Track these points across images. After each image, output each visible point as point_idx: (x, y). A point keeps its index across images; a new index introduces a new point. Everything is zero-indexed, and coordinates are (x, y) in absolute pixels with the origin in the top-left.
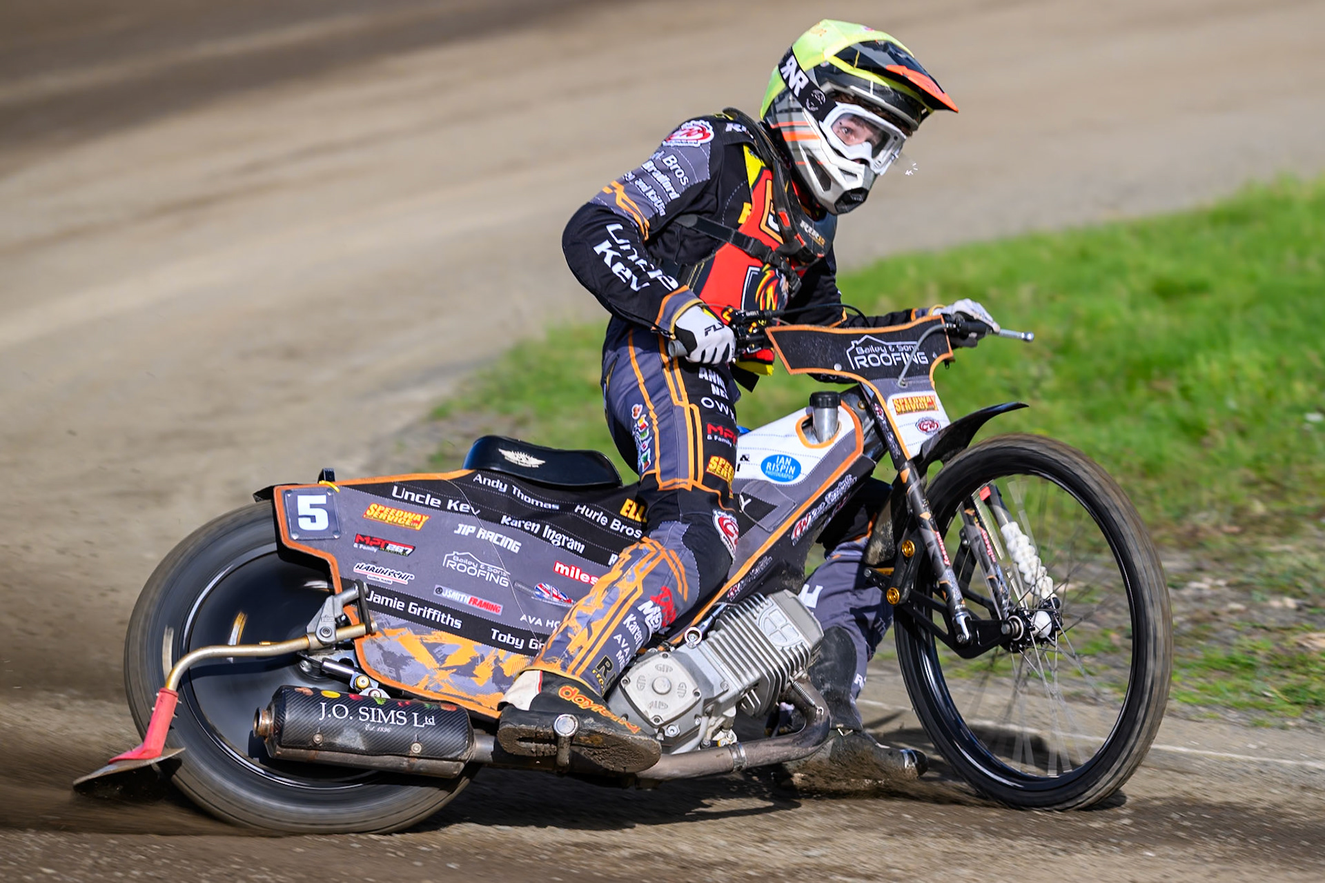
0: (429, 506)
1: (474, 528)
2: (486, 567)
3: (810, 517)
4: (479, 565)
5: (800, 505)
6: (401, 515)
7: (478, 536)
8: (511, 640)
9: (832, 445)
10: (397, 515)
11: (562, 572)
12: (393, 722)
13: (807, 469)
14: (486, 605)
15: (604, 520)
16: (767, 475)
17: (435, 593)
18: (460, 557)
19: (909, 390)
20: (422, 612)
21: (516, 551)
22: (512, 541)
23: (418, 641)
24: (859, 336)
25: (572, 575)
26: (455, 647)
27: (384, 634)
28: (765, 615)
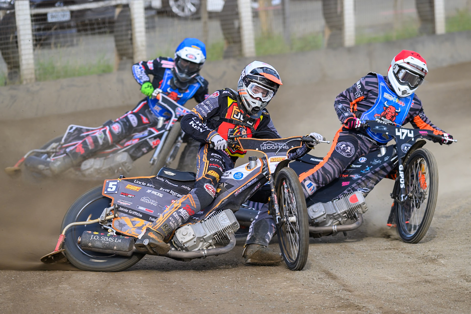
0: (142, 185)
1: (151, 191)
2: (152, 201)
3: (241, 189)
4: (150, 200)
5: (240, 186)
6: (135, 187)
7: (152, 193)
9: (253, 170)
12: (110, 241)
13: (244, 176)
14: (150, 211)
16: (234, 178)
17: (137, 208)
18: (145, 198)
19: (278, 156)
20: (132, 213)
21: (161, 197)
22: (161, 194)
23: (130, 220)
26: (139, 222)
27: (121, 218)
28: (221, 215)
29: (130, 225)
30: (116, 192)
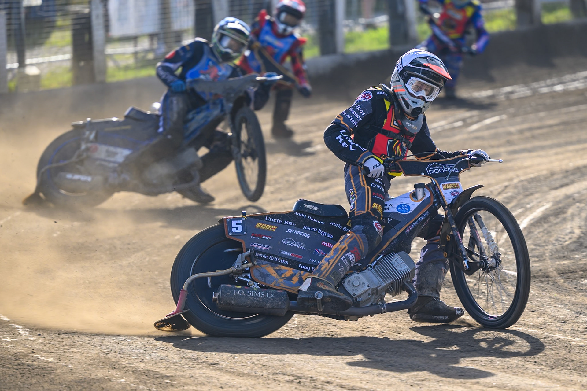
0: (278, 223)
1: (293, 230)
2: (297, 243)
3: (412, 226)
4: (295, 242)
5: (409, 221)
6: (268, 226)
7: (295, 233)
8: (306, 268)
9: (422, 201)
10: (266, 226)
11: (325, 245)
12: (259, 296)
13: (412, 209)
14: (297, 256)
15: (340, 227)
16: (398, 211)
17: (279, 252)
18: (288, 240)
19: (449, 181)
20: (274, 259)
21: (308, 237)
22: (307, 234)
23: (273, 269)
24: (431, 163)
25: (328, 246)
26: (286, 271)
27: (261, 267)
28: (395, 260)
29: (275, 275)
30: (245, 233)
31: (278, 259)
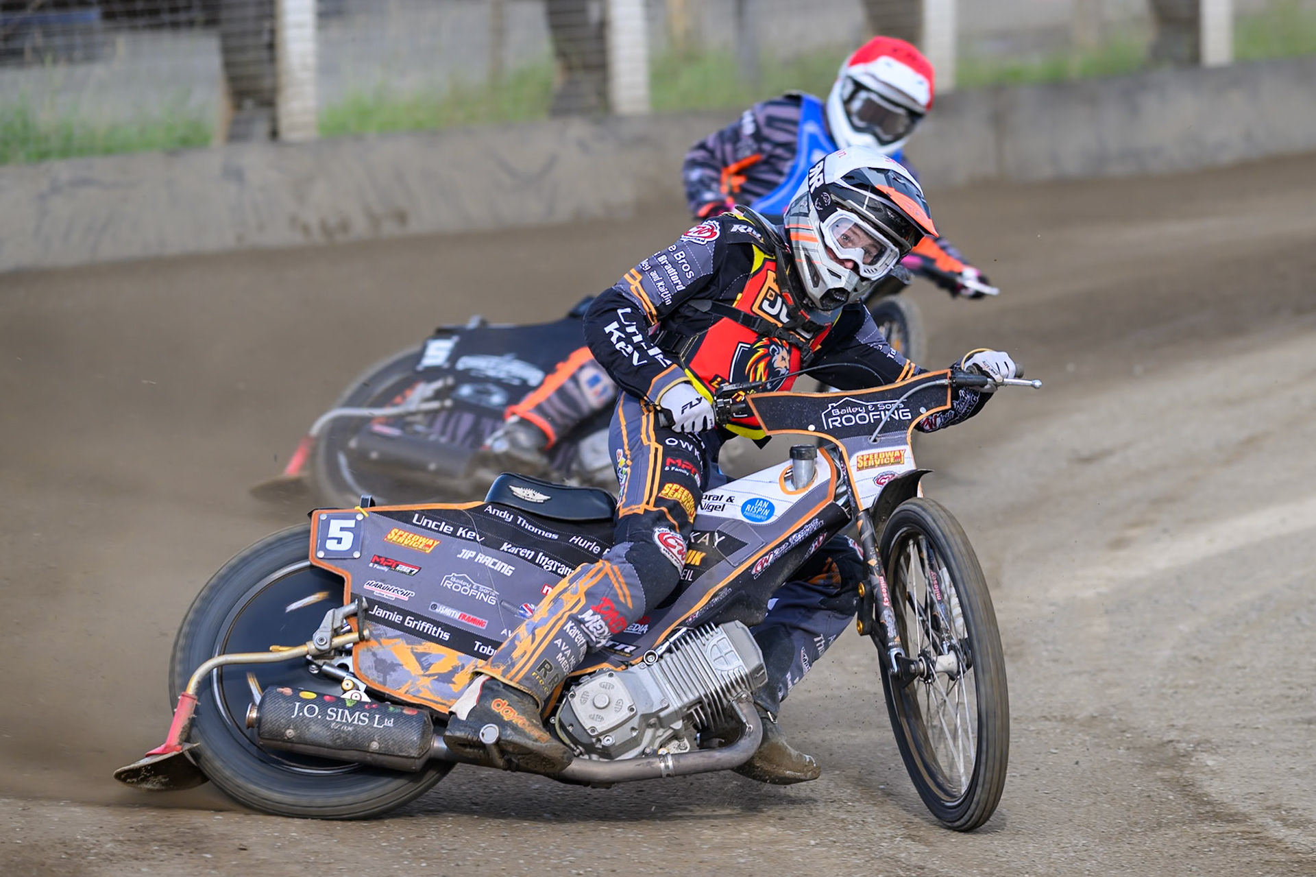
0: (442, 532)
1: (474, 553)
2: (478, 587)
4: (473, 585)
5: (767, 544)
6: (417, 539)
7: (476, 560)
9: (806, 492)
10: (413, 539)
11: (548, 593)
12: (356, 722)
13: (780, 511)
14: (474, 620)
15: (596, 549)
16: (744, 516)
17: (430, 609)
18: (457, 578)
19: (879, 445)
20: (416, 625)
21: (509, 575)
22: (506, 565)
23: (409, 650)
24: (839, 398)
26: (440, 657)
27: (381, 644)
28: (714, 641)
29: (411, 666)
30: (357, 555)
31: (427, 627)
